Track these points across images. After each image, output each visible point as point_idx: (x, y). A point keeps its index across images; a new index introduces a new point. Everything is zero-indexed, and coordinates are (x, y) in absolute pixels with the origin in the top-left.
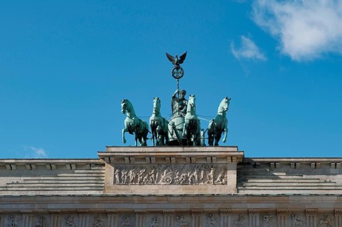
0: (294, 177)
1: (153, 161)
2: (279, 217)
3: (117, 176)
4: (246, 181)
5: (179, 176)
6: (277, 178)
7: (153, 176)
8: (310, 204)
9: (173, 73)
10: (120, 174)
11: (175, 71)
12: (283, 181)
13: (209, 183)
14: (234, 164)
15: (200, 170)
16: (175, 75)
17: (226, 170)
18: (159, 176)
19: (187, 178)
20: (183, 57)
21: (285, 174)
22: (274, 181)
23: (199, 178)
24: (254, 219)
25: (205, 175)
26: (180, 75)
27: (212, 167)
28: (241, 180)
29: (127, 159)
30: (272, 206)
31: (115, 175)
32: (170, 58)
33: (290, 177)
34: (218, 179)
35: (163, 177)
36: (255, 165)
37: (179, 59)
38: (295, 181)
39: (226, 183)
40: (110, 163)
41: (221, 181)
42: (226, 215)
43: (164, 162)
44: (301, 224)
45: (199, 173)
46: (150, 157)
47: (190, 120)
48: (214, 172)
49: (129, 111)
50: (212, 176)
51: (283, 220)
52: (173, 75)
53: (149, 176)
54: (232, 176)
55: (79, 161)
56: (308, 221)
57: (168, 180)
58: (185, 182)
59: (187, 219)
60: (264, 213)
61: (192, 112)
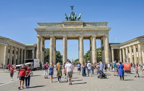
11: (72, 9)
20: (73, 6)
21: (90, 25)
29: (66, 23)
30: (89, 30)
32: (71, 7)
42: (81, 31)
46: (70, 22)
48: (79, 25)
54: (82, 26)
55: (58, 23)
57: (73, 26)
59: (76, 32)
60: (87, 31)
61: (76, 15)
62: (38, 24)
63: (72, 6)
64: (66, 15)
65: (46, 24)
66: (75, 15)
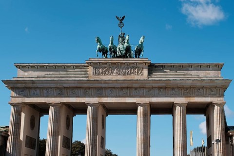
0: (173, 72)
1: (110, 65)
2: (166, 90)
4: (152, 74)
5: (122, 71)
6: (166, 72)
7: (110, 71)
8: (180, 84)
9: (119, 25)
10: (95, 71)
12: (168, 73)
13: (135, 74)
14: (147, 66)
17: (143, 69)
18: (113, 71)
19: (126, 72)
20: (123, 18)
21: (169, 71)
23: (131, 72)
24: (155, 90)
25: (133, 71)
26: (122, 26)
27: (137, 67)
28: (150, 73)
29: (98, 64)
30: (164, 85)
31: (93, 71)
32: (118, 18)
33: (171, 72)
34: (139, 73)
35: (115, 72)
36: (156, 67)
39: (143, 74)
40: (91, 65)
41: (141, 73)
42: (143, 89)
43: (115, 65)
45: (131, 70)
46: (109, 63)
47: (127, 46)
48: (138, 70)
49: (99, 42)
50: (137, 72)
51: (168, 91)
54: (146, 72)
55: (77, 65)
56: (179, 91)
57: (117, 73)
58: (125, 74)
59: (126, 90)
60: (160, 88)
61: (128, 43)
62: (18, 66)
63: (121, 17)
64: (98, 41)
65: (41, 68)
66: (126, 41)
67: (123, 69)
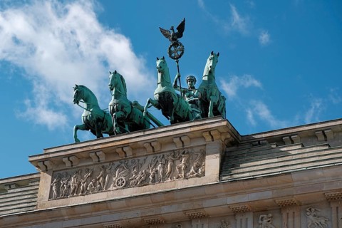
0: (314, 149)
1: (102, 159)
2: (284, 216)
3: (54, 188)
4: (235, 166)
5: (137, 174)
6: (286, 154)
7: (101, 179)
8: (331, 183)
9: (170, 53)
11: (173, 49)
12: (294, 157)
13: (178, 177)
14: (217, 145)
15: (167, 162)
16: (173, 55)
17: (204, 154)
18: (110, 178)
19: (148, 175)
21: (300, 147)
22: (280, 159)
23: (164, 173)
24: (244, 222)
25: (173, 167)
26: (179, 53)
27: (184, 153)
28: (226, 165)
30: (267, 196)
31: (52, 187)
33: (308, 150)
34: (192, 170)
35: (114, 179)
36: (259, 143)
37: (176, 31)
38: (315, 154)
39: (203, 174)
40: (46, 171)
41: (197, 171)
42: (199, 222)
43: (117, 158)
44: (323, 222)
45: (164, 166)
46: (95, 151)
47: (160, 94)
50: (183, 167)
51: (290, 220)
52: (170, 56)
53: (96, 180)
54: (212, 164)
55: (20, 179)
56: (334, 215)
57: (120, 183)
58: (144, 183)
67: (139, 167)
